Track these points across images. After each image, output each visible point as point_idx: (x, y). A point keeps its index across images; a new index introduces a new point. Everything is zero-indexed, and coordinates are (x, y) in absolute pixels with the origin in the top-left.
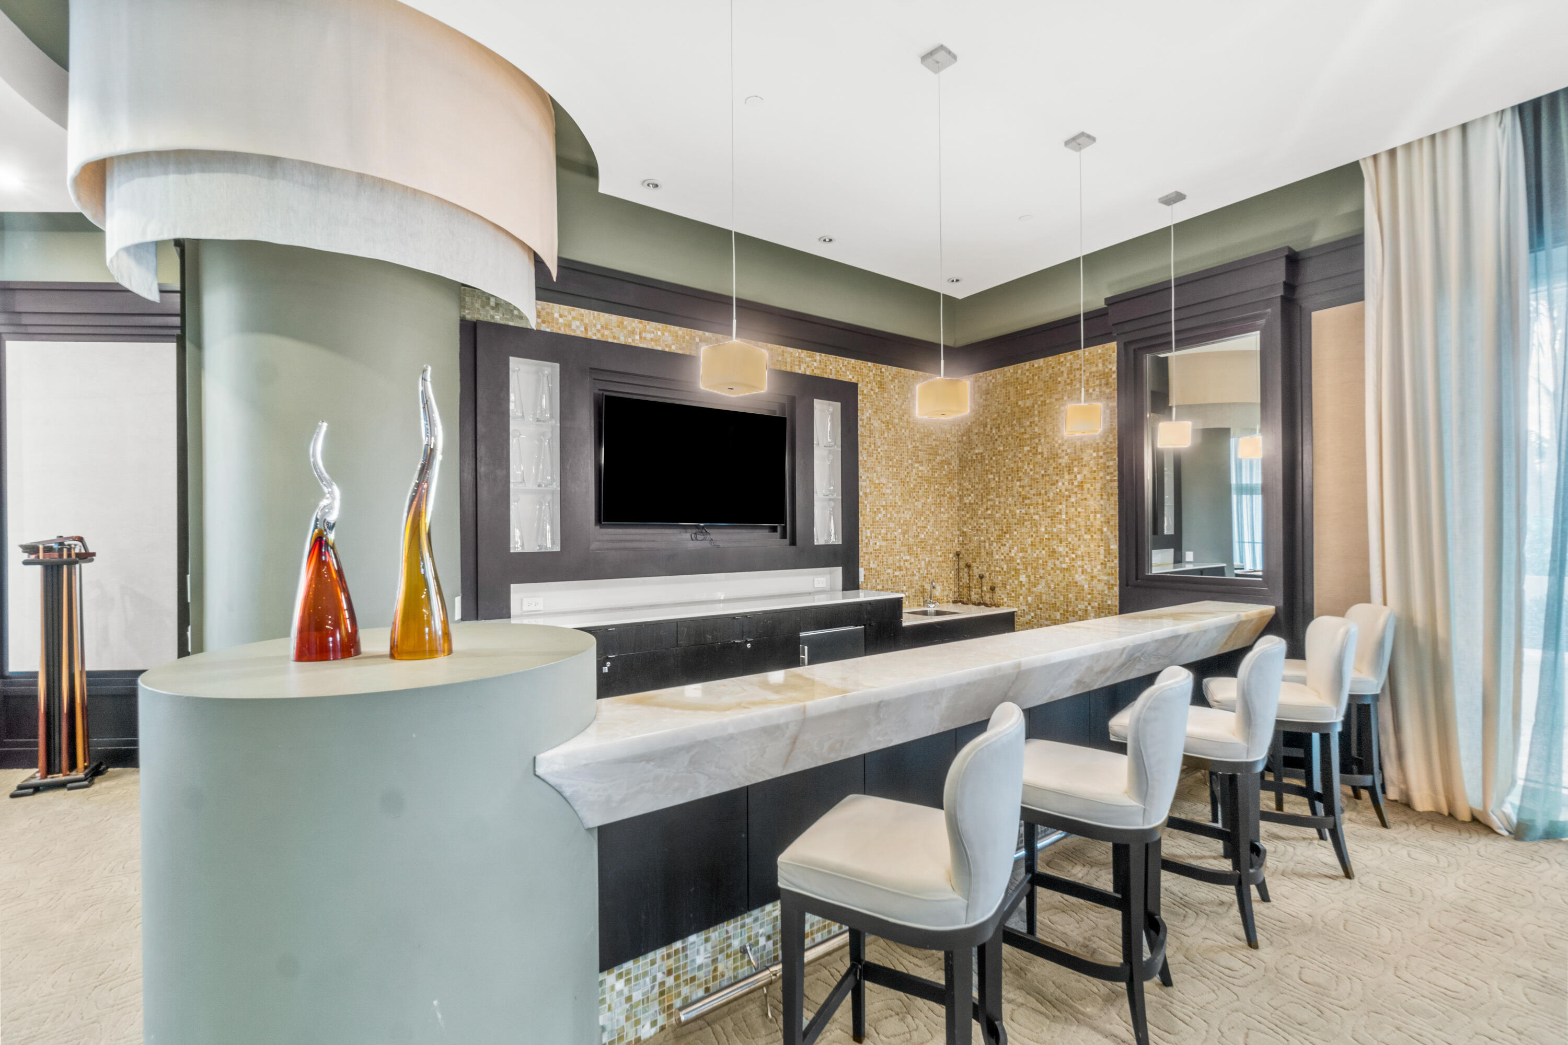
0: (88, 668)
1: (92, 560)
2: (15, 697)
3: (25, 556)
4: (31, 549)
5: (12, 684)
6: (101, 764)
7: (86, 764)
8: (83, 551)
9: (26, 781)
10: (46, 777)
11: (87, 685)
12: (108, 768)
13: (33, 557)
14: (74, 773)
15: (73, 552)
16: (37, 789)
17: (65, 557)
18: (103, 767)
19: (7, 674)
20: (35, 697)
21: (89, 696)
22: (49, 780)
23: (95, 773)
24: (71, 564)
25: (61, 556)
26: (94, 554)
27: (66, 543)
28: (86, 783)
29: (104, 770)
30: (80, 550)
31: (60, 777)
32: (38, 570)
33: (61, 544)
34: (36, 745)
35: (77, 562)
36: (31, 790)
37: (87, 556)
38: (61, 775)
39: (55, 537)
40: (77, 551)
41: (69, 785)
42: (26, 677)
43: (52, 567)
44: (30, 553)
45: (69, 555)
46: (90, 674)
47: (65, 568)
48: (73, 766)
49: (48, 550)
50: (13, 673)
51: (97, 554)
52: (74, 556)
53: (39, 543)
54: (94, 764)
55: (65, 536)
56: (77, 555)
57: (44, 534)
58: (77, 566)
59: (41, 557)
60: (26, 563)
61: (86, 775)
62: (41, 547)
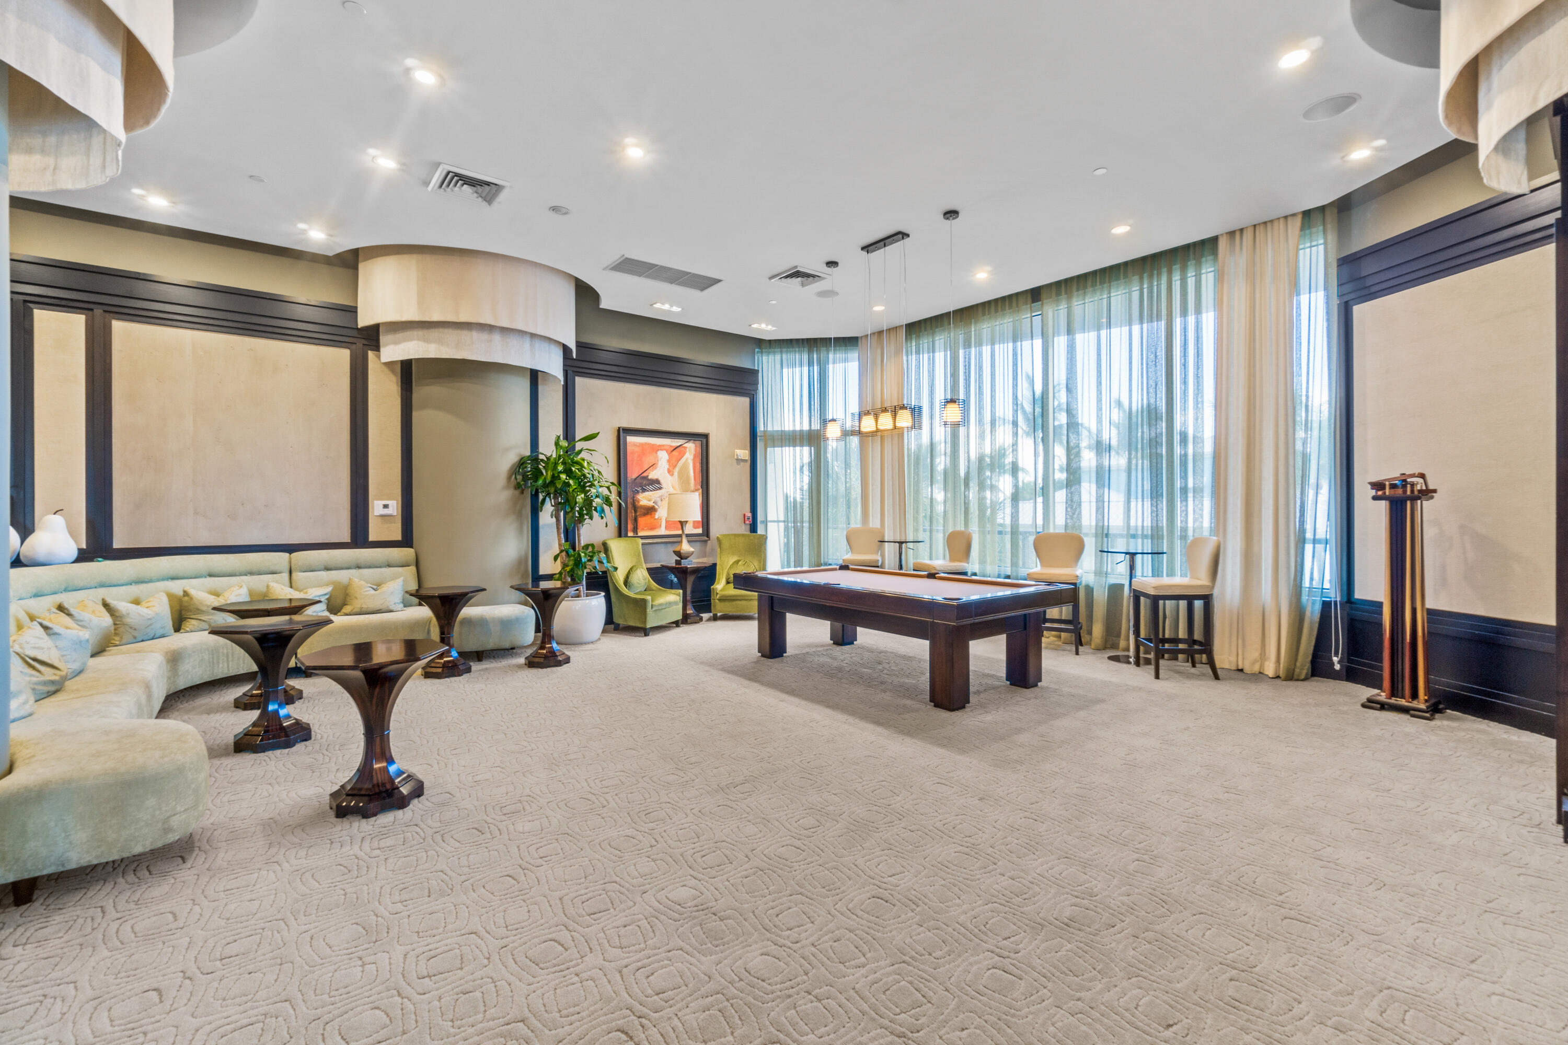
0: (1429, 605)
1: (1432, 498)
2: (1361, 621)
3: (1373, 492)
4: (1378, 486)
5: (1357, 610)
6: (1439, 703)
7: (1426, 698)
8: (1424, 488)
9: (1373, 696)
10: (1390, 699)
11: (1428, 622)
12: (1446, 709)
13: (1380, 493)
14: (1415, 702)
15: (1415, 489)
16: (1383, 707)
17: (1409, 493)
18: (1441, 706)
19: (1353, 600)
20: (1380, 625)
21: (1429, 633)
22: (1393, 701)
23: (1435, 710)
24: (1414, 499)
25: (1405, 492)
26: (1435, 491)
27: (1409, 480)
28: (1428, 715)
29: (1443, 709)
30: (1422, 486)
31: (1403, 702)
32: (1383, 505)
33: (1405, 481)
34: (1381, 669)
35: (1419, 498)
36: (1379, 706)
37: (1428, 493)
38: (1403, 700)
39: (1398, 475)
40: (1419, 487)
41: (1412, 712)
42: (1370, 606)
43: (1397, 502)
44: (1378, 490)
45: (1412, 491)
46: (1431, 613)
47: (1409, 503)
48: (1415, 696)
49: (1393, 486)
50: (1358, 599)
51: (1438, 491)
52: (1416, 493)
53: (1385, 480)
54: (1433, 701)
55: (1407, 473)
56: (1420, 491)
57: (1388, 473)
58: (1419, 502)
59: (1387, 493)
60: (1375, 498)
61: (1428, 707)
62: (1387, 483)
